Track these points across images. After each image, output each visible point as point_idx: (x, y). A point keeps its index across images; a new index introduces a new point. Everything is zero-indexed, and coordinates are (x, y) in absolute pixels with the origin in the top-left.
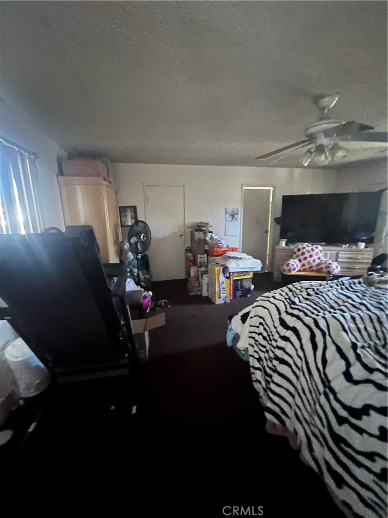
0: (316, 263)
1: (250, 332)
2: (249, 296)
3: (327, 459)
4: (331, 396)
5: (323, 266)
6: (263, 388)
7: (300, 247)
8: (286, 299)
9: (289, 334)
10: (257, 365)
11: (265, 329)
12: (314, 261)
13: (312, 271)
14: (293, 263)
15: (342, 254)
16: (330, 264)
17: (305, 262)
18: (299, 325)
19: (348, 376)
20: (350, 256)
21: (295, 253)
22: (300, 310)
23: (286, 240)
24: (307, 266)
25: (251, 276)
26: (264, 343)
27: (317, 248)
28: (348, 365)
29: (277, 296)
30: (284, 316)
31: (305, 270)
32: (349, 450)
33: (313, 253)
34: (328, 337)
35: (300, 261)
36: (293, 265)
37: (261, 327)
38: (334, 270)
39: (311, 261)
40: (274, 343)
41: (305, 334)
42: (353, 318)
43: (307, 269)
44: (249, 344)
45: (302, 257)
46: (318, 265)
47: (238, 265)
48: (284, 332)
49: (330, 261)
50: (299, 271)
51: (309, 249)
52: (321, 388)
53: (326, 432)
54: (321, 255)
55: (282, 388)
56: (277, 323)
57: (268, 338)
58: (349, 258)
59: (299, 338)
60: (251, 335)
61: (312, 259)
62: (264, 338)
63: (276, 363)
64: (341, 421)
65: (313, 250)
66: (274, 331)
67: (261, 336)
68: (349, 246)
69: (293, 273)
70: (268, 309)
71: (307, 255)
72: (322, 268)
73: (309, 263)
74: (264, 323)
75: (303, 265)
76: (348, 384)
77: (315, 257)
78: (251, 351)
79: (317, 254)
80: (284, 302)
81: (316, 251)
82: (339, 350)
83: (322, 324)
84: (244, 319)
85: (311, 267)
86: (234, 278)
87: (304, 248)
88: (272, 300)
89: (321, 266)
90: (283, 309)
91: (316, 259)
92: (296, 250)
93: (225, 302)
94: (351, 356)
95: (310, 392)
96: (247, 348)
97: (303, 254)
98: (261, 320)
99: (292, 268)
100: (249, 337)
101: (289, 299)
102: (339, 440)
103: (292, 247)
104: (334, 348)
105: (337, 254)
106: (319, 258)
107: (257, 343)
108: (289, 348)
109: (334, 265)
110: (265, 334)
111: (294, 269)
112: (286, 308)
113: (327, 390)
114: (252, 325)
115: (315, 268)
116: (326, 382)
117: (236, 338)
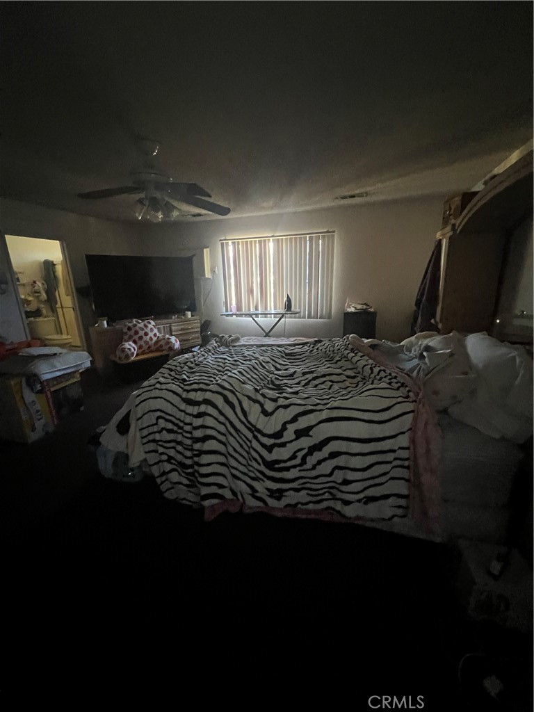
0: (153, 341)
1: (143, 438)
2: (82, 409)
3: (269, 487)
4: (259, 436)
5: (162, 343)
6: (187, 486)
7: (130, 325)
8: (172, 380)
9: (203, 408)
10: (168, 467)
11: (167, 420)
12: (151, 339)
13: (151, 352)
14: (129, 347)
15: (174, 326)
16: (169, 339)
17: (142, 343)
18: (208, 395)
19: (265, 413)
20: (183, 327)
21: (126, 333)
22: (198, 383)
23: (106, 318)
24: (145, 347)
25: (77, 378)
26: (171, 436)
27: (150, 323)
28: (262, 405)
29: (162, 380)
30: (184, 395)
31: (143, 353)
32: (282, 465)
33: (148, 330)
34: (237, 393)
35: (135, 342)
36: (129, 349)
37: (161, 421)
38: (174, 344)
39: (148, 340)
40: (188, 428)
41: (219, 401)
42: (239, 372)
43: (146, 351)
44: (146, 452)
45: (136, 338)
46: (157, 342)
47: (55, 367)
48: (195, 410)
49: (167, 336)
50: (137, 355)
51: (142, 325)
52: (250, 436)
53: (262, 468)
54: (156, 331)
55: (213, 465)
56: (183, 406)
57: (175, 428)
58: (182, 330)
59: (215, 406)
60: (145, 440)
61: (148, 337)
62: (170, 431)
63: (197, 446)
64: (269, 449)
65: (146, 326)
66: (181, 415)
67: (164, 432)
68: (178, 318)
69: (133, 358)
70: (161, 398)
71: (141, 333)
72: (161, 346)
73: (146, 342)
74: (163, 415)
75: (140, 347)
76: (268, 418)
77: (151, 334)
78: (153, 458)
79: (152, 330)
80: (173, 383)
81: (150, 326)
82: (249, 398)
83: (227, 385)
84: (123, 427)
85: (149, 347)
86: (52, 389)
87: (135, 325)
88: (158, 386)
89: (161, 343)
90: (179, 390)
91: (153, 337)
92: (125, 330)
93: (47, 433)
94: (260, 398)
95: (241, 446)
96: (145, 460)
97: (136, 333)
98: (159, 414)
99: (130, 353)
100: (144, 444)
101: (176, 378)
102: (270, 465)
103: (118, 326)
104: (246, 398)
105: (170, 326)
106: (155, 335)
107: (160, 443)
108: (209, 421)
109: (173, 339)
110: (170, 426)
111: (133, 353)
112: (182, 388)
113: (256, 433)
114: (145, 425)
115: (153, 348)
116: (253, 429)
117: (122, 458)
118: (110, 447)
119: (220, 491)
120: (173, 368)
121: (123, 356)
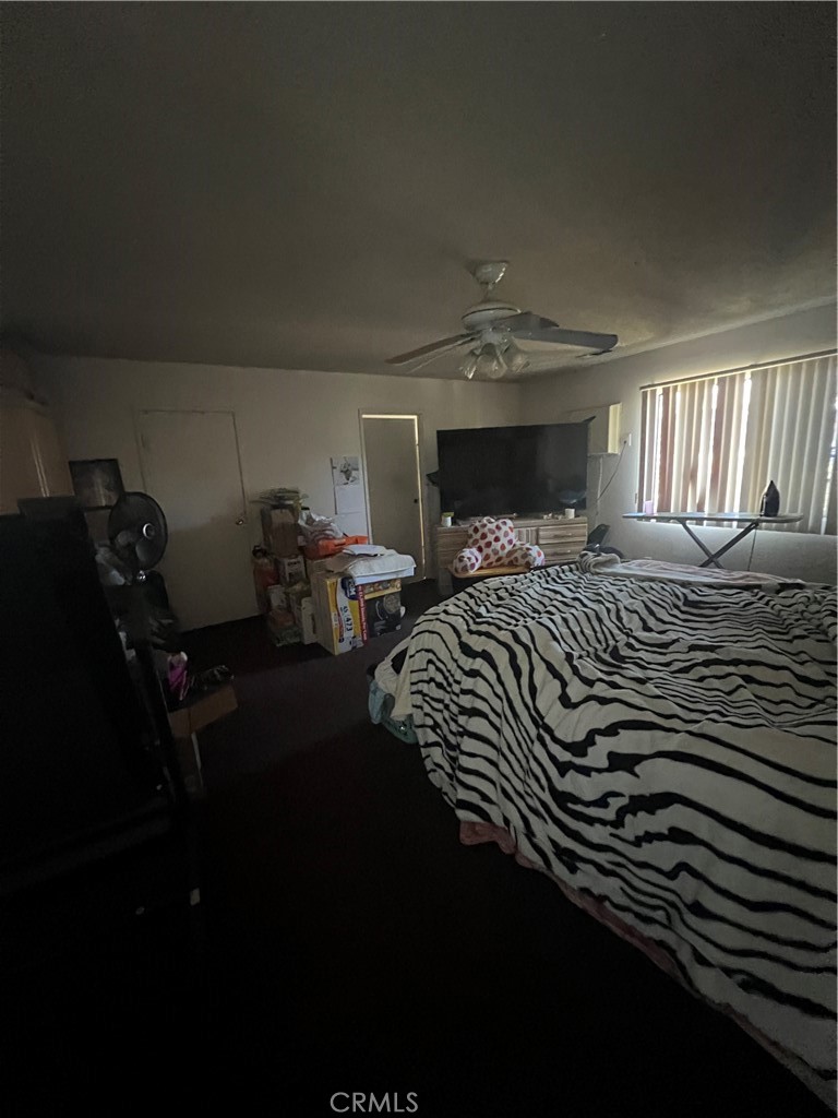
0: (506, 551)
1: (412, 684)
2: (398, 628)
3: (553, 837)
4: (547, 738)
5: (517, 555)
6: (447, 773)
7: (477, 524)
8: (465, 611)
9: (479, 664)
10: (432, 737)
11: (438, 669)
12: (503, 547)
13: (502, 565)
14: (469, 556)
15: (546, 530)
16: (528, 549)
18: (491, 647)
19: (565, 700)
20: (557, 533)
21: (471, 536)
22: (489, 624)
23: (452, 514)
24: (493, 558)
25: (397, 588)
26: (439, 694)
27: (505, 523)
28: (564, 685)
29: (451, 609)
30: (466, 638)
31: (490, 566)
32: (579, 808)
33: (500, 534)
34: (534, 654)
35: (480, 549)
36: (469, 559)
37: (431, 667)
38: (535, 558)
39: (499, 548)
40: (456, 688)
41: (502, 658)
42: (565, 620)
43: (494, 564)
44: (414, 706)
45: (482, 543)
46: (510, 553)
47: (371, 569)
48: (468, 663)
49: (528, 546)
50: (481, 568)
51: (493, 526)
52: (533, 732)
53: (547, 797)
54: (512, 535)
55: (479, 759)
56: (457, 653)
57: (445, 684)
58: (556, 537)
59: (494, 667)
60: (414, 688)
61: (500, 544)
62: (439, 686)
63: (462, 719)
64: (563, 768)
65: (498, 528)
66: (452, 666)
67: (433, 684)
68: (553, 517)
69: (472, 573)
70: (439, 634)
71: (491, 538)
72: (516, 559)
73: (496, 552)
74: (434, 659)
75: (487, 557)
76: (567, 711)
77: (504, 541)
78: (418, 718)
79: (506, 534)
80: (463, 617)
81: (504, 528)
82: (550, 667)
83: (525, 637)
84: (397, 665)
85: (499, 559)
86: (367, 597)
87: (485, 526)
88: (442, 616)
89: (516, 555)
90: (462, 627)
91: (506, 545)
92: (471, 531)
93: (354, 648)
94: (566, 672)
95: (519, 745)
96: (411, 716)
97: (484, 536)
98: (431, 656)
99: (469, 564)
100: (412, 693)
101: (471, 609)
102: (563, 798)
103: (463, 525)
104: (544, 666)
105: (537, 531)
106: (510, 542)
107: (427, 698)
108: (482, 688)
109: (535, 550)
110: (440, 678)
111: (473, 566)
112: (468, 625)
113: (541, 731)
114: (415, 669)
115: (506, 561)
116: (538, 720)
117: (389, 703)
118: (381, 685)
119: (484, 805)
120: (476, 594)
121: (460, 566)
